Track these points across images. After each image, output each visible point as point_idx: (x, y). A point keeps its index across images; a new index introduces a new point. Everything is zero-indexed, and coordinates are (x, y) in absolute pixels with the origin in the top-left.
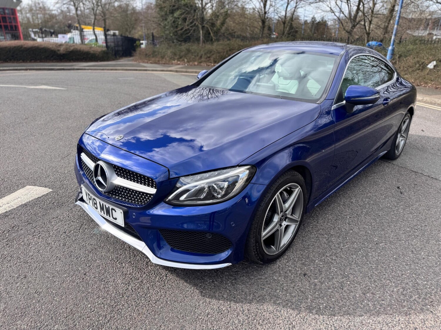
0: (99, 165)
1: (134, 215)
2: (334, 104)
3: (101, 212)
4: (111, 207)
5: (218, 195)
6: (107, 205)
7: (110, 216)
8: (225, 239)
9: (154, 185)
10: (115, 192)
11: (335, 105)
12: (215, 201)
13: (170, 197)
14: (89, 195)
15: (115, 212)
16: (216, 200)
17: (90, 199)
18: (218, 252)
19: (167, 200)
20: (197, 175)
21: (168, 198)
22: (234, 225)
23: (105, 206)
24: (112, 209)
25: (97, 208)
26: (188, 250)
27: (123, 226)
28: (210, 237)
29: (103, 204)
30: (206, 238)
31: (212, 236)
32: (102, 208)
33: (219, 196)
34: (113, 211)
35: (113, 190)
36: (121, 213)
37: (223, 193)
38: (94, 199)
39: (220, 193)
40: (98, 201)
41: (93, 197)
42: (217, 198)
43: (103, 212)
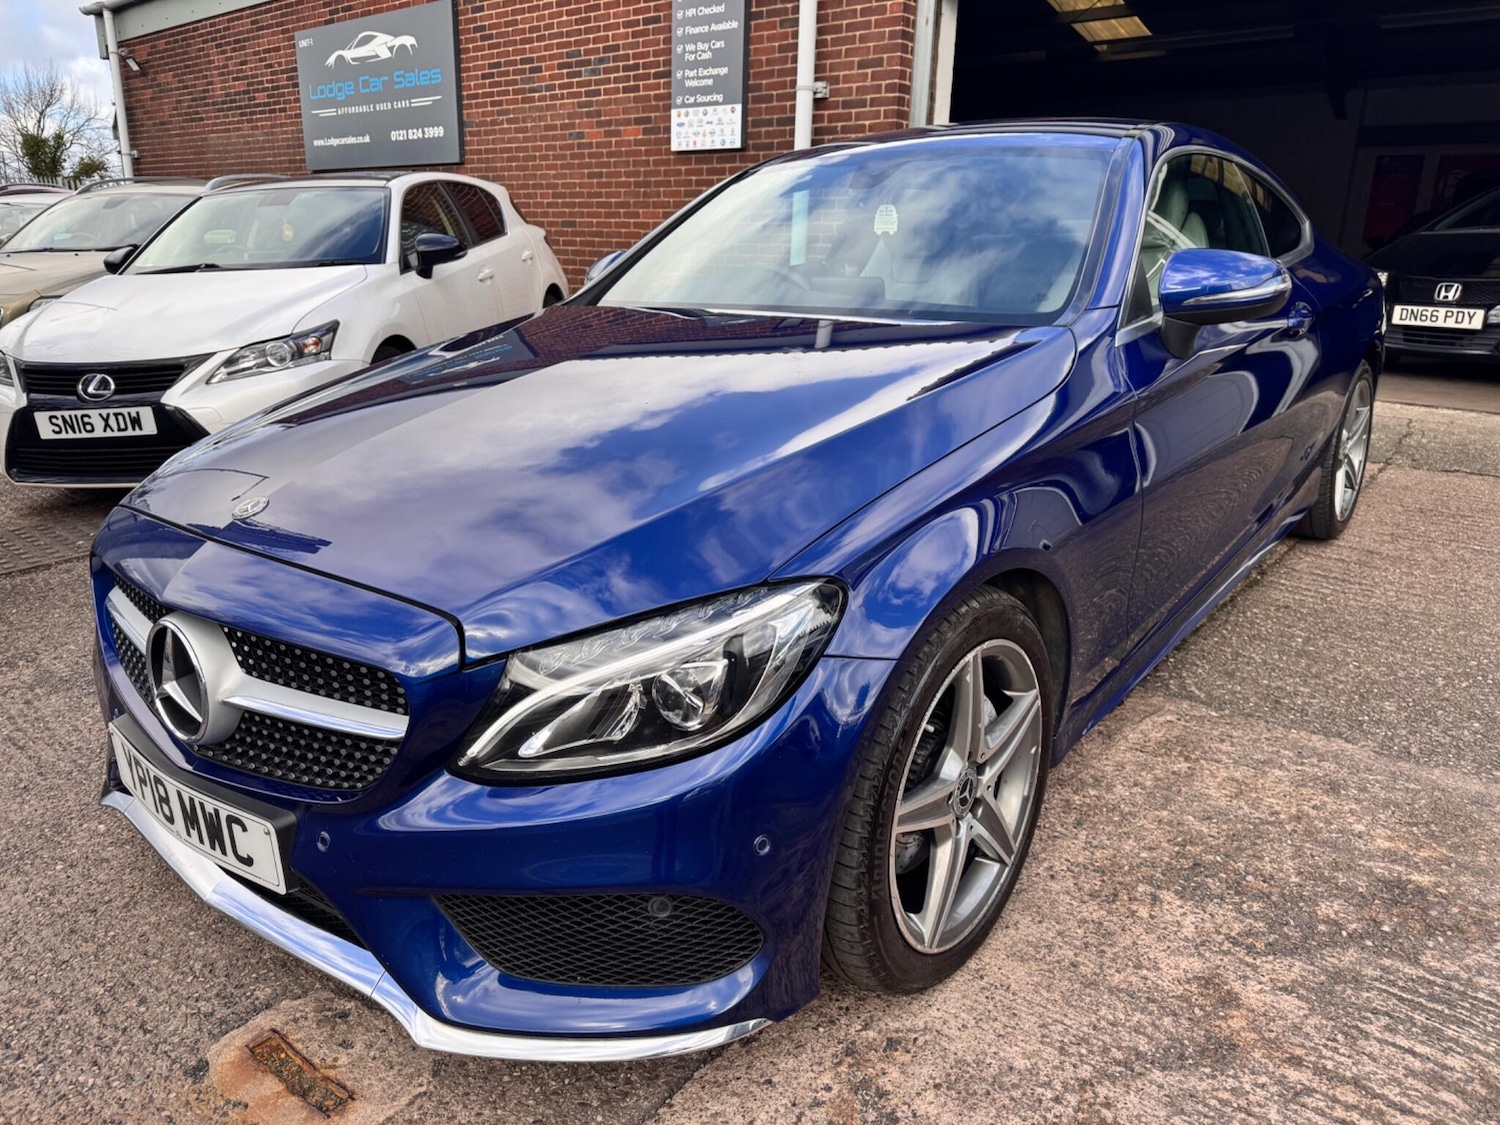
0: (164, 629)
1: (324, 841)
2: (1122, 327)
3: (189, 834)
4: (225, 810)
5: (686, 718)
6: (211, 805)
7: (224, 852)
8: (734, 917)
9: (401, 701)
10: (242, 741)
11: (1123, 330)
12: (674, 748)
13: (475, 750)
14: (138, 763)
15: (245, 829)
16: (681, 744)
17: (143, 781)
18: (709, 974)
19: (461, 764)
20: (588, 641)
21: (464, 754)
22: (767, 849)
23: (202, 805)
24: (231, 820)
25: (171, 820)
26: (575, 979)
27: (282, 890)
28: (663, 916)
29: (191, 800)
30: (648, 918)
31: (676, 908)
32: (191, 819)
33: (694, 724)
34: (236, 828)
35: (233, 735)
36: (268, 833)
37: (710, 711)
38: (158, 781)
39: (695, 709)
40: (172, 786)
41: (154, 771)
42: (685, 734)
43: (194, 833)
